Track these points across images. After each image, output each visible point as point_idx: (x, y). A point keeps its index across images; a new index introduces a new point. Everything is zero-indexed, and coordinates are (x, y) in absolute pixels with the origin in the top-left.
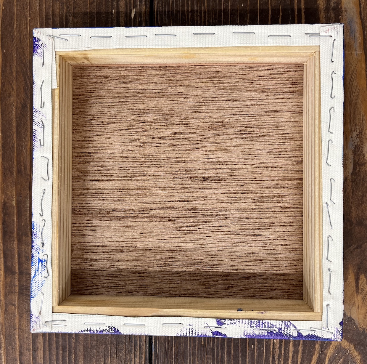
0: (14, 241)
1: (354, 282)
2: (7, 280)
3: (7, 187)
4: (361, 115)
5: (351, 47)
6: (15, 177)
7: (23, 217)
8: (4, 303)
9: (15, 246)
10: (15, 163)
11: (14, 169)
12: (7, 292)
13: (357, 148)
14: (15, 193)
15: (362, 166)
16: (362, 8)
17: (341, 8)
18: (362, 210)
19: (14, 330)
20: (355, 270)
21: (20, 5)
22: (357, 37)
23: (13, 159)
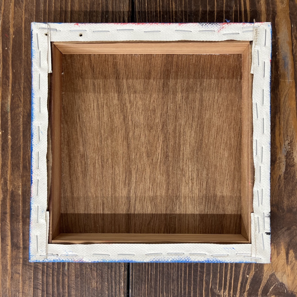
0: (19, 222)
1: (285, 255)
2: (13, 253)
3: (14, 179)
4: (292, 128)
5: (284, 76)
6: (21, 172)
7: (27, 203)
8: (10, 272)
9: (21, 227)
10: (21, 160)
11: (21, 165)
12: (13, 263)
13: (289, 153)
14: (21, 184)
15: (292, 167)
16: (294, 47)
17: (278, 46)
18: (292, 200)
19: (18, 293)
20: (286, 247)
21: (27, 35)
22: (289, 69)
23: (20, 157)
